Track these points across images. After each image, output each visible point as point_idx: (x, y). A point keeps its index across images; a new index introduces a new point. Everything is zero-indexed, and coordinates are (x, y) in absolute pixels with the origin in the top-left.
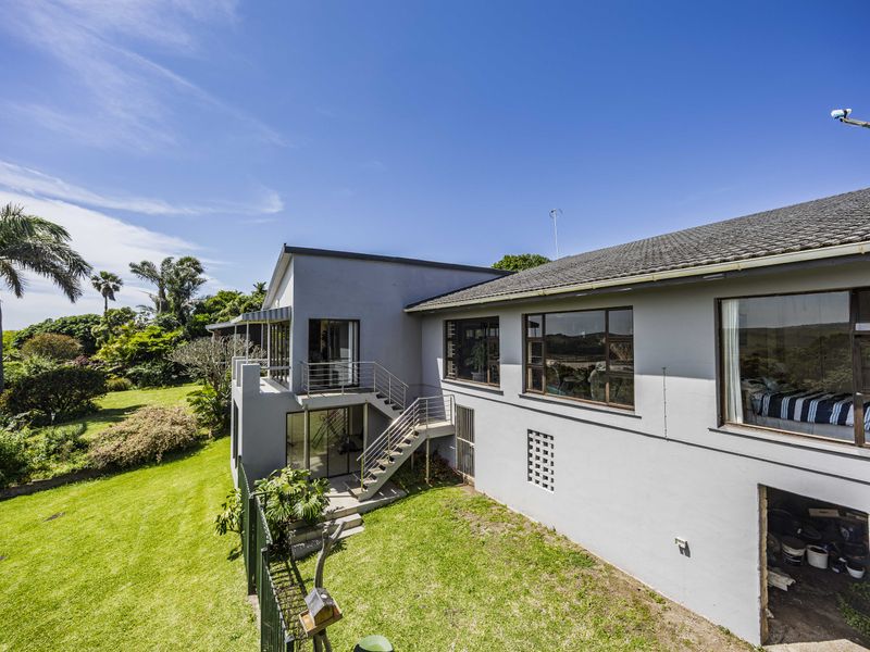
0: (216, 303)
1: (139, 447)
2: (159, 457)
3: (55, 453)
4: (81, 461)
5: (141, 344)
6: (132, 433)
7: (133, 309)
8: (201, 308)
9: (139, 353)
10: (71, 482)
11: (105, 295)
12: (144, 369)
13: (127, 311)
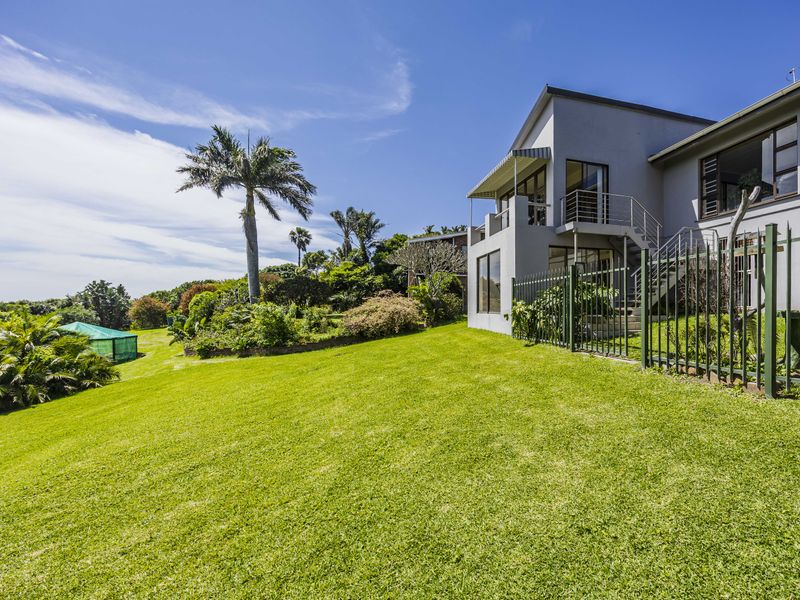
0: (393, 243)
1: (380, 321)
2: (397, 329)
3: (316, 326)
4: (336, 333)
5: (340, 275)
6: (372, 312)
7: (326, 253)
8: (381, 248)
9: (337, 283)
10: (332, 346)
11: (299, 247)
12: (342, 296)
13: (321, 253)
